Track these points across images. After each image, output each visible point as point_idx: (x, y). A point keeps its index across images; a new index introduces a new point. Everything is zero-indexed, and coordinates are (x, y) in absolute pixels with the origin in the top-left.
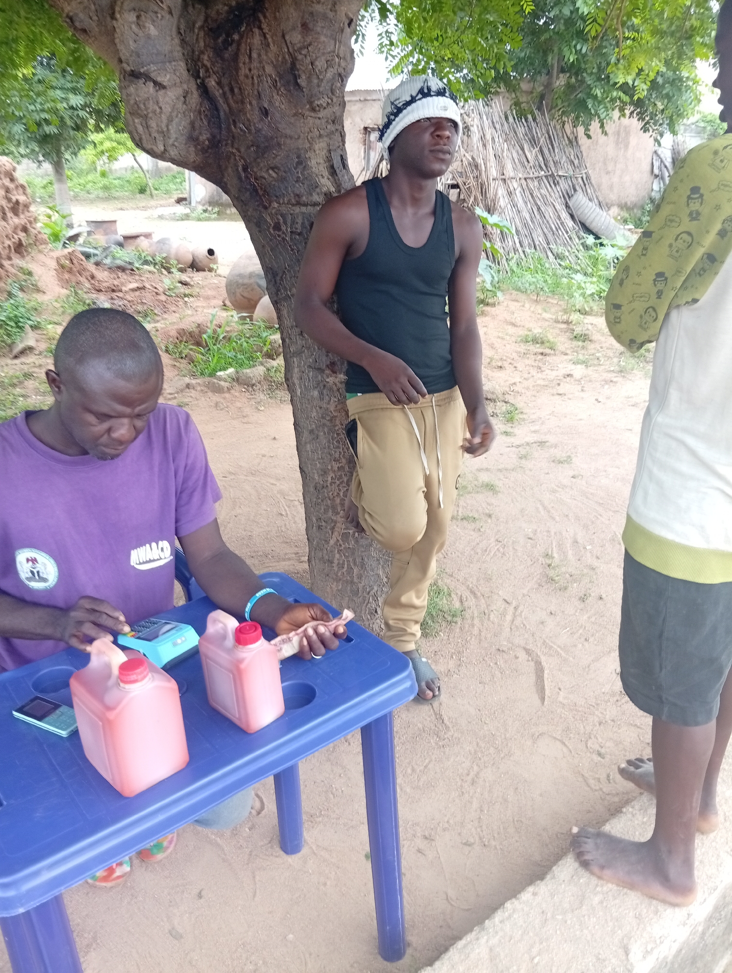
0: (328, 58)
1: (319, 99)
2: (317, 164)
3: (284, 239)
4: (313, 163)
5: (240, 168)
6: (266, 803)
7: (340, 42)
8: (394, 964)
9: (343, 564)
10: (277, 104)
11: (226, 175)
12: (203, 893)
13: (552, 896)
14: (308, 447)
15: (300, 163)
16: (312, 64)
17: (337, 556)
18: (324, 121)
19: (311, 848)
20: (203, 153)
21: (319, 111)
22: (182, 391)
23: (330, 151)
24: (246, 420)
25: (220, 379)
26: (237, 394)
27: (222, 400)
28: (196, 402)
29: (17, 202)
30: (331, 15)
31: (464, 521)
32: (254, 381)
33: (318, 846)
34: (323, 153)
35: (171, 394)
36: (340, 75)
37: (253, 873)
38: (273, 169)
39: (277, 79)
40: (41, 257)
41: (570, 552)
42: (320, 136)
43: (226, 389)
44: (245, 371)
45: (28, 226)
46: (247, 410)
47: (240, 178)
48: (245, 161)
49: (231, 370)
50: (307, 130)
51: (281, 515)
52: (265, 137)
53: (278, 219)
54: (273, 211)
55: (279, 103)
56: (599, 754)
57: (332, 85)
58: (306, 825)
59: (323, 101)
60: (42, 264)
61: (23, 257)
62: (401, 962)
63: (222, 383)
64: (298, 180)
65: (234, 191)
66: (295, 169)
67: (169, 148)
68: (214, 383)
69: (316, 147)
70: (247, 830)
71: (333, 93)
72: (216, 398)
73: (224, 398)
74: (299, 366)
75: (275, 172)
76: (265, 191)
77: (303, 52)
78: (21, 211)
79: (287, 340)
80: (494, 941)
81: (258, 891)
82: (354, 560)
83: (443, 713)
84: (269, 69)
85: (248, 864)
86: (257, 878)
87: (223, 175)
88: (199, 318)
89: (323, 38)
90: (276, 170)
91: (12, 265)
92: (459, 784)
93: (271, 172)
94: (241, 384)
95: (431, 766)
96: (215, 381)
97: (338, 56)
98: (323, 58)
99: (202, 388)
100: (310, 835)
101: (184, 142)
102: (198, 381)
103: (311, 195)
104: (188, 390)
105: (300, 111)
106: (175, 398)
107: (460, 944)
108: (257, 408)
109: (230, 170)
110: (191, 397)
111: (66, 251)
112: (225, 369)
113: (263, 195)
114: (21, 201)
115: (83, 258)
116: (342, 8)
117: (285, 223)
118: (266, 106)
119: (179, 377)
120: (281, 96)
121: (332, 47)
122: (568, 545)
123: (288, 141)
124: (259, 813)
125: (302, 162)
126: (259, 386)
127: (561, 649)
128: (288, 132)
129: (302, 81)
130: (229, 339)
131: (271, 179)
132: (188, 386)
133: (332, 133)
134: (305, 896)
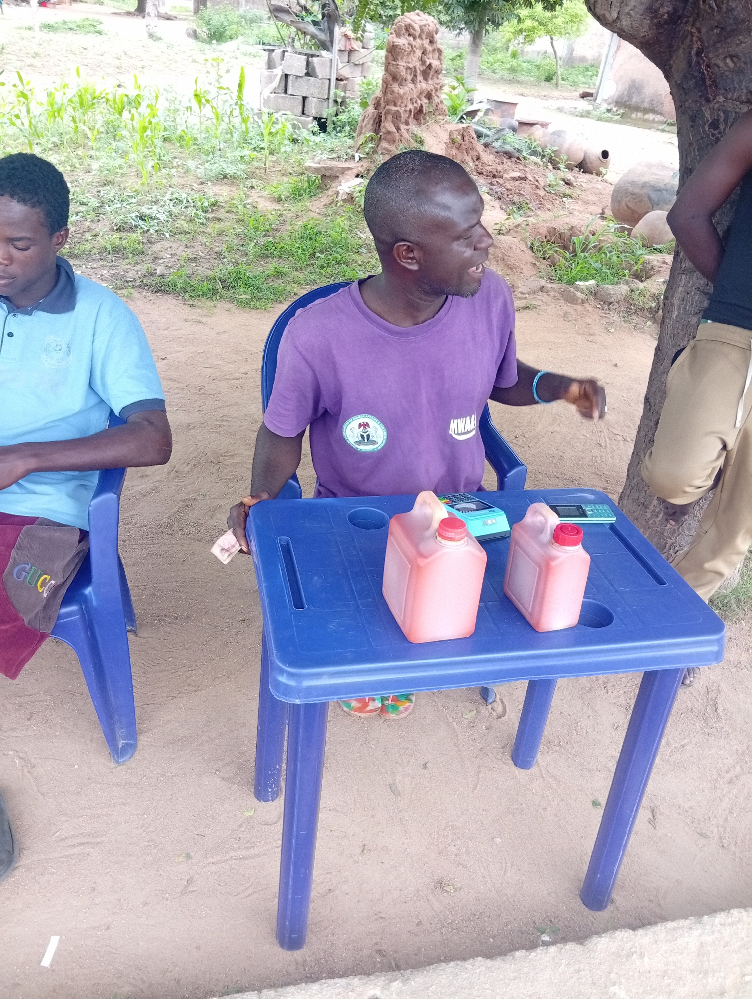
5: (693, 52)
6: (508, 711)
8: (592, 912)
11: (675, 57)
12: (427, 766)
19: (540, 770)
20: (657, 29)
22: (534, 292)
24: (590, 338)
25: (578, 289)
26: (590, 309)
27: (572, 312)
28: (545, 307)
29: (430, 66)
32: (612, 300)
33: (548, 771)
35: (522, 293)
37: (479, 768)
38: (731, 57)
40: (436, 127)
43: (580, 301)
44: (606, 286)
45: (433, 93)
46: (596, 329)
47: (689, 63)
48: (702, 43)
49: (592, 282)
51: (601, 445)
52: (735, 18)
53: (718, 115)
54: (716, 106)
58: (542, 748)
60: (435, 135)
61: (419, 124)
62: (600, 913)
63: (579, 294)
65: (677, 77)
67: (622, 17)
68: (570, 291)
70: (484, 727)
72: (567, 307)
73: (575, 310)
75: (733, 62)
76: (714, 81)
78: (431, 76)
81: (478, 785)
83: (719, 702)
85: (476, 758)
86: (482, 775)
87: (671, 57)
88: (574, 221)
90: (735, 60)
91: (408, 130)
92: (715, 776)
93: (728, 60)
94: (598, 299)
95: (688, 747)
96: (572, 289)
99: (556, 294)
100: (543, 758)
101: (641, 12)
102: (554, 286)
104: (540, 293)
106: (525, 298)
108: (607, 328)
109: (681, 51)
110: (542, 301)
111: (461, 126)
112: (586, 280)
113: (710, 86)
114: (433, 66)
115: (475, 136)
119: (535, 277)
124: (499, 717)
126: (616, 306)
130: (600, 249)
131: (726, 69)
132: (542, 289)
134: (522, 811)
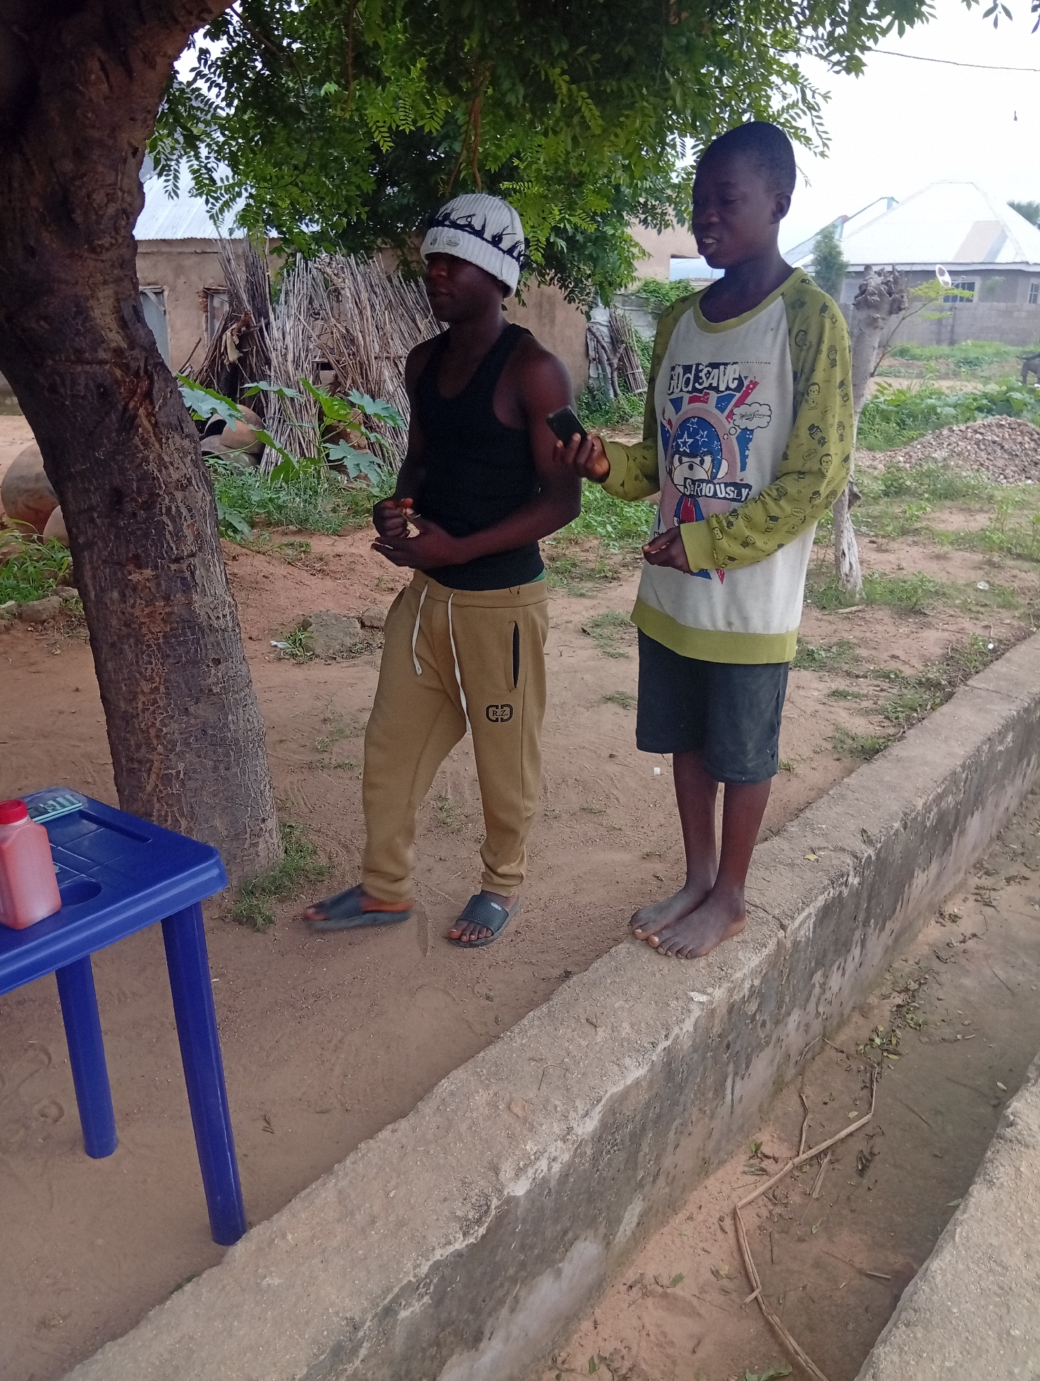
0: (108, 191)
1: (99, 239)
2: (102, 313)
3: (63, 404)
4: (97, 313)
7: (123, 174)
9: (166, 815)
10: (47, 242)
13: (414, 1129)
14: (110, 665)
15: (78, 313)
16: (89, 196)
17: (157, 806)
18: (108, 265)
19: (126, 1147)
21: (101, 252)
23: (118, 300)
24: (33, 669)
26: (20, 635)
30: (110, 142)
31: (339, 769)
32: (44, 617)
33: (135, 1144)
34: (110, 302)
36: (124, 211)
38: (44, 319)
39: (46, 213)
41: (467, 792)
42: (105, 283)
43: (3, 629)
44: (31, 603)
46: (36, 656)
49: (10, 603)
50: (86, 274)
52: (33, 281)
53: (54, 379)
54: (48, 370)
55: (49, 241)
56: (488, 998)
57: (115, 223)
58: (119, 1124)
59: (106, 241)
64: (78, 333)
66: (74, 319)
69: (101, 295)
71: (117, 233)
73: (2, 641)
74: (91, 562)
75: (48, 323)
76: (36, 345)
77: (77, 183)
79: (74, 530)
80: (344, 1183)
81: (56, 1202)
82: (181, 809)
84: (34, 202)
85: (42, 1175)
86: (55, 1188)
89: (100, 169)
90: (49, 321)
93: (42, 323)
94: (25, 621)
97: (121, 189)
98: (102, 192)
103: (97, 352)
105: (77, 252)
107: (303, 1194)
108: (50, 652)
113: (34, 350)
116: (123, 135)
117: (64, 385)
118: (32, 243)
120: (50, 232)
121: (113, 178)
122: (466, 785)
123: (63, 287)
124: (56, 1121)
125: (82, 312)
126: (52, 622)
127: (450, 896)
128: (63, 275)
129: (78, 217)
130: (7, 562)
131: (42, 331)
133: (121, 279)
134: (119, 1198)
